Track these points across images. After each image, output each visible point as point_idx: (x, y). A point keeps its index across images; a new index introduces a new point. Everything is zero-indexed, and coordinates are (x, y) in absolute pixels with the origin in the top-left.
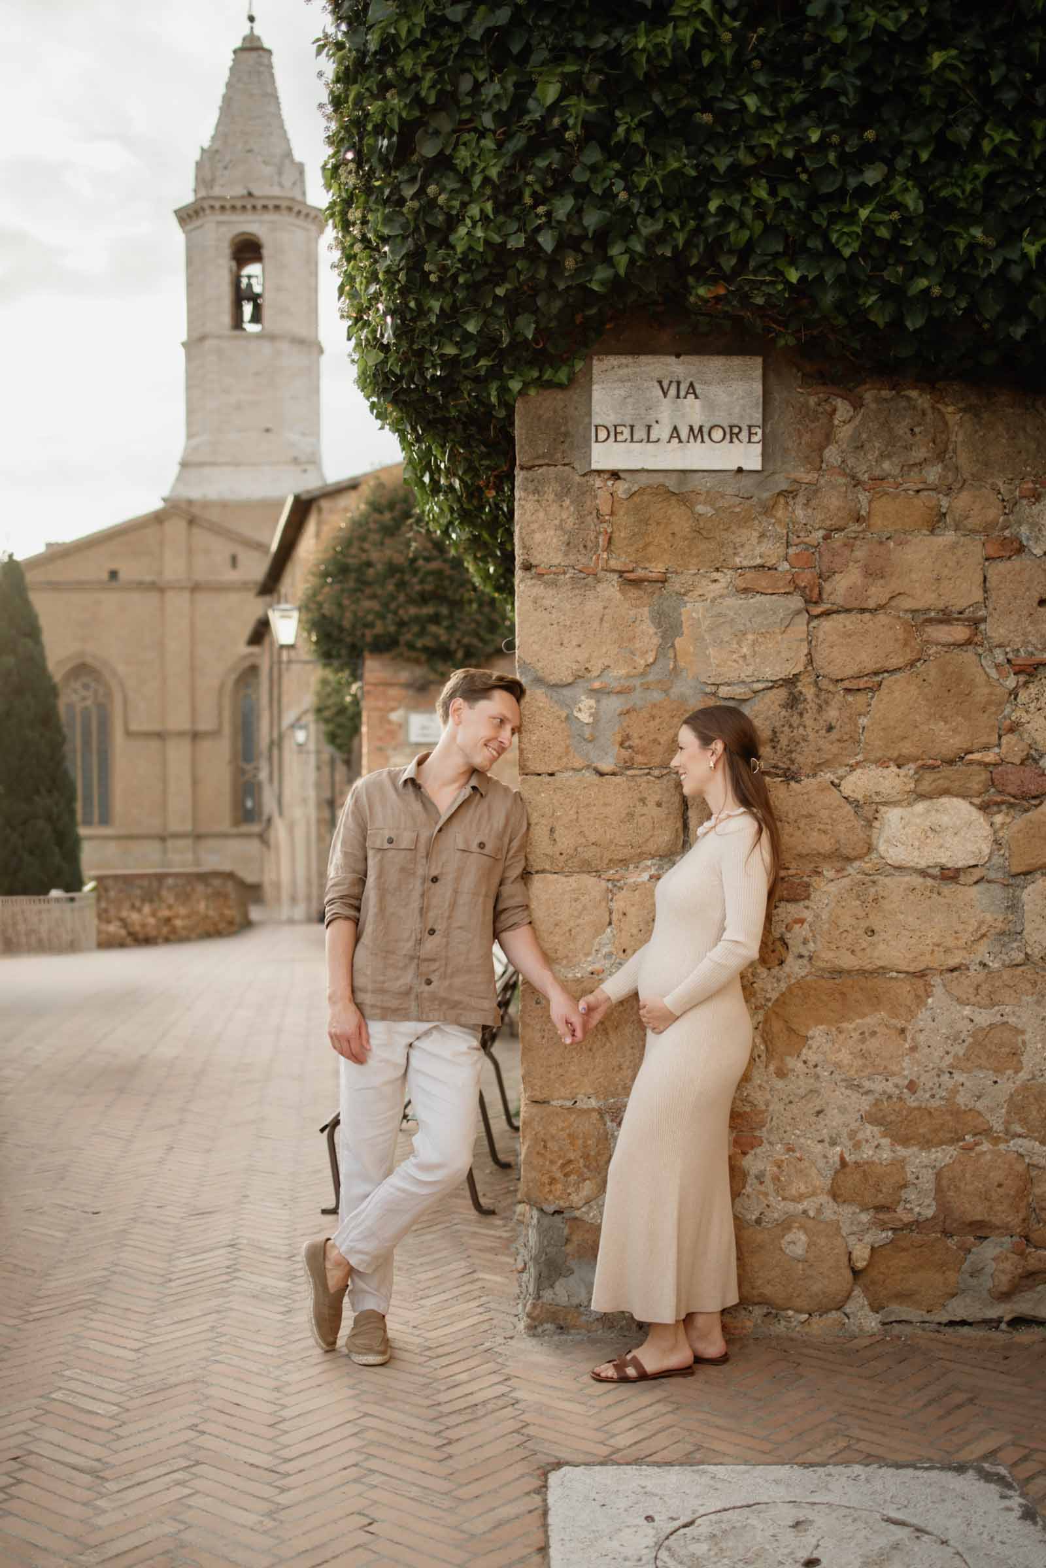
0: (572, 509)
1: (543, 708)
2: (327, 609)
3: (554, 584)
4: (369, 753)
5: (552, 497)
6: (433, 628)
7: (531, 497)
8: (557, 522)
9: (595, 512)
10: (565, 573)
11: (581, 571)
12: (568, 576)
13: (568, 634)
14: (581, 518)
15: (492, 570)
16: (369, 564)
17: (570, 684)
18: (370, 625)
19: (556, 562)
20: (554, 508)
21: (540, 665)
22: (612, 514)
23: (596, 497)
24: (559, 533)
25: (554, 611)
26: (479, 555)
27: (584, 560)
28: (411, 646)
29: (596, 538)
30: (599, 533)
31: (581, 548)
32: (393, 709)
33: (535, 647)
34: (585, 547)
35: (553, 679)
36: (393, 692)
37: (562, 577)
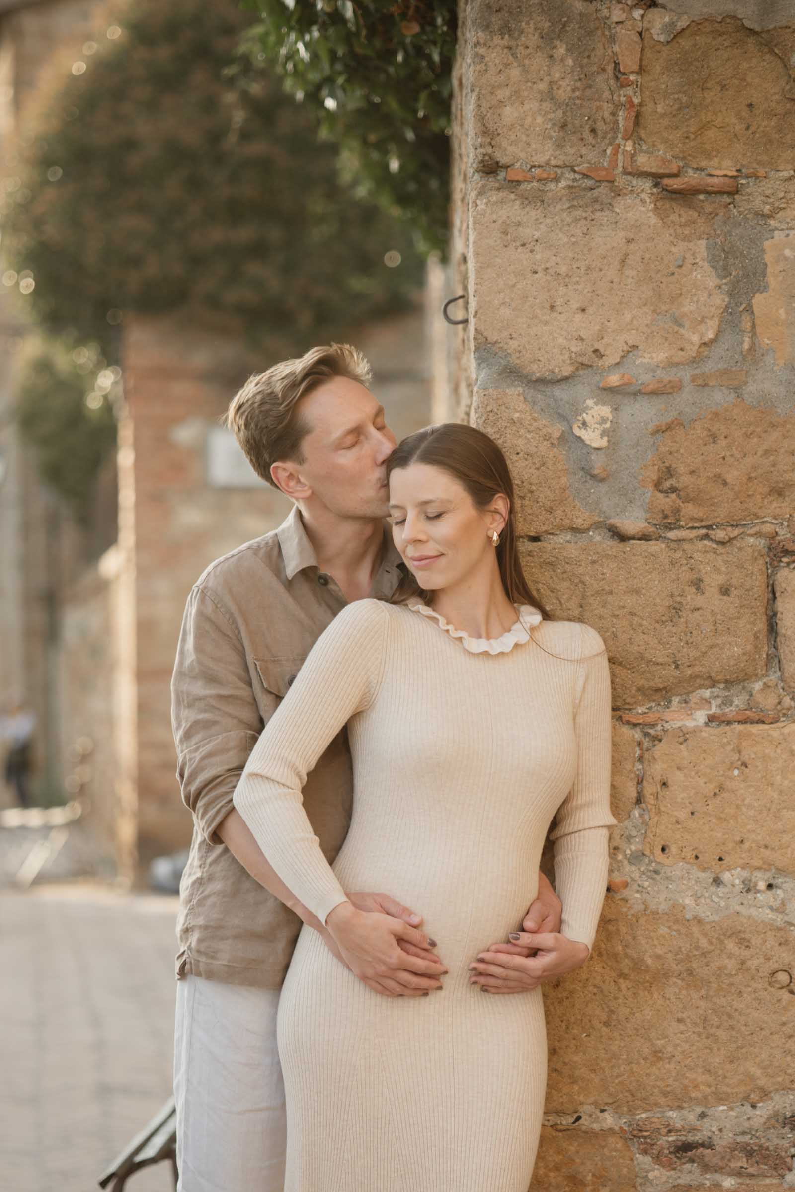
0: (570, 62)
1: (520, 421)
2: (52, 231)
3: (537, 199)
4: (138, 504)
5: (533, 40)
6: (254, 269)
7: (497, 40)
8: (542, 86)
9: (610, 68)
10: (557, 179)
11: (586, 176)
12: (563, 184)
13: (562, 290)
14: (586, 79)
15: (394, 165)
16: (130, 144)
17: (566, 379)
18: (135, 262)
19: (540, 159)
20: (538, 61)
21: (514, 344)
22: (641, 70)
23: (612, 39)
24: (547, 105)
25: (538, 248)
26: (372, 137)
27: (592, 156)
28: (213, 302)
29: (613, 114)
30: (618, 106)
31: (587, 134)
32: (178, 420)
33: (506, 312)
34: (593, 131)
35: (537, 370)
36: (182, 389)
37: (552, 186)
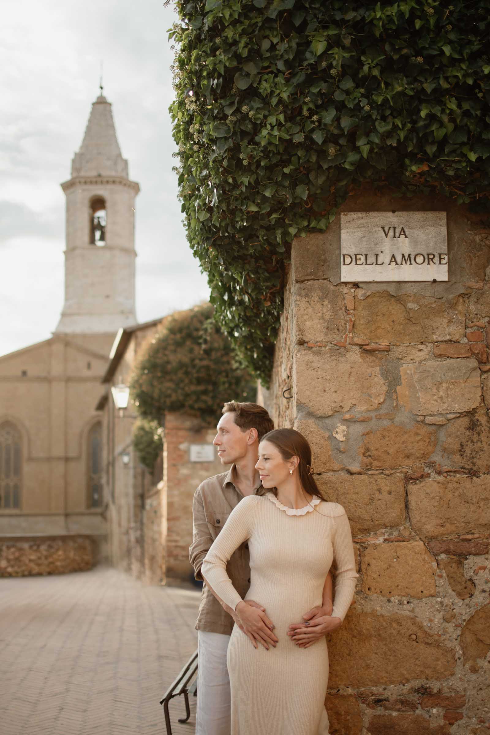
0: (329, 306)
1: (314, 432)
2: (145, 388)
3: (319, 353)
4: (169, 468)
5: (316, 299)
6: (204, 398)
7: (303, 299)
8: (320, 315)
9: (343, 308)
10: (325, 346)
11: (336, 345)
12: (327, 348)
13: (328, 385)
14: (335, 312)
15: (255, 356)
16: (168, 362)
17: (330, 416)
18: (170, 396)
19: (319, 339)
20: (318, 306)
21: (311, 404)
22: (355, 309)
23: (344, 299)
24: (321, 321)
25: (319, 370)
26: (248, 347)
27: (338, 338)
28: (192, 407)
29: (345, 324)
30: (347, 321)
31: (336, 331)
32: (181, 443)
33: (308, 393)
34: (338, 330)
35: (319, 413)
36: (182, 433)
37: (324, 349)
